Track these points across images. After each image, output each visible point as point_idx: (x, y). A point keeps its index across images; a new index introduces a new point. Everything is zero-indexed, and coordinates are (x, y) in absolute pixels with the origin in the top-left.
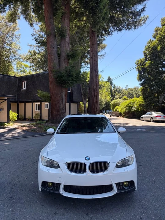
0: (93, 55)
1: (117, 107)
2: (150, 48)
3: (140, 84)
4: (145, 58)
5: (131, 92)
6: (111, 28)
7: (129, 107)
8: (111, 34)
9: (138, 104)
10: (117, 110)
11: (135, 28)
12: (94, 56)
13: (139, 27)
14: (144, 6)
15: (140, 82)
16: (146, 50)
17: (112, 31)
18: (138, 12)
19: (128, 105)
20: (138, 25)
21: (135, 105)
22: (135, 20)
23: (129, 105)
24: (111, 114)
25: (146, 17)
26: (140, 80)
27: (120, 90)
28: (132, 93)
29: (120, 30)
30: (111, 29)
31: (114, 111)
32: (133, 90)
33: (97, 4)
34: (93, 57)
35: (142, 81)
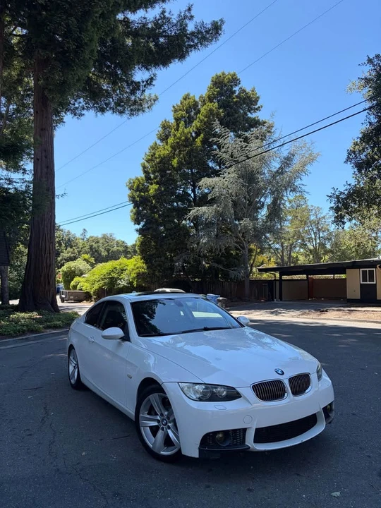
0: (43, 154)
1: (76, 279)
2: (156, 158)
3: (137, 231)
4: (146, 177)
5: (95, 245)
6: (82, 100)
7: (111, 278)
8: (81, 115)
9: (134, 272)
10: (78, 286)
11: (132, 114)
12: (46, 157)
13: (140, 113)
14: (152, 76)
15: (138, 227)
16: (147, 161)
17: (83, 109)
18: (139, 82)
19: (107, 273)
20: (138, 110)
21: (123, 276)
22: (133, 98)
23: (110, 274)
24: (63, 296)
25: (153, 96)
26: (137, 222)
27: (69, 240)
28: (98, 247)
29: (102, 110)
30: (80, 103)
31: (69, 289)
32: (101, 242)
33: (77, 47)
34: (44, 158)
35: (142, 224)
